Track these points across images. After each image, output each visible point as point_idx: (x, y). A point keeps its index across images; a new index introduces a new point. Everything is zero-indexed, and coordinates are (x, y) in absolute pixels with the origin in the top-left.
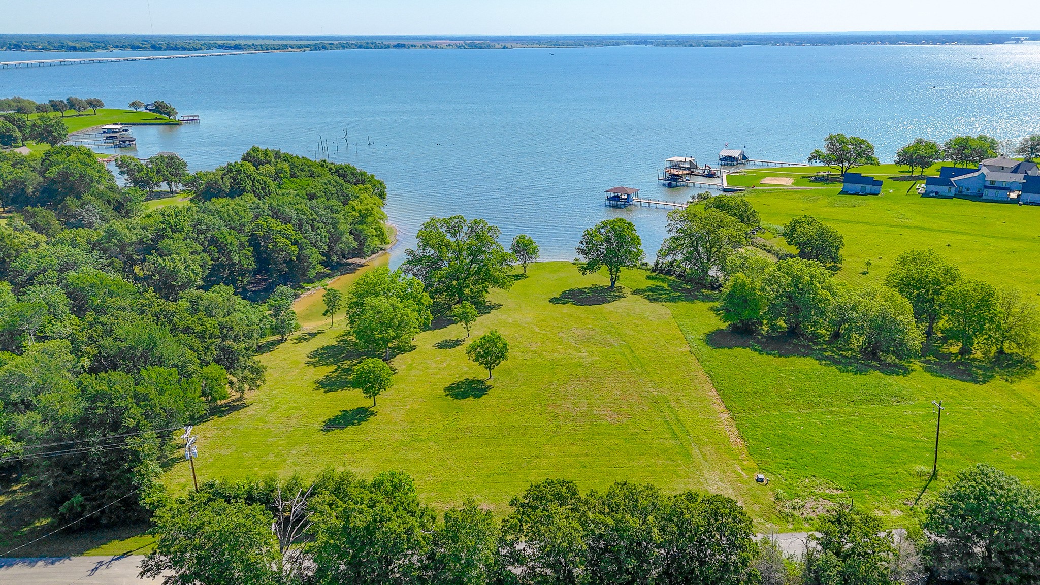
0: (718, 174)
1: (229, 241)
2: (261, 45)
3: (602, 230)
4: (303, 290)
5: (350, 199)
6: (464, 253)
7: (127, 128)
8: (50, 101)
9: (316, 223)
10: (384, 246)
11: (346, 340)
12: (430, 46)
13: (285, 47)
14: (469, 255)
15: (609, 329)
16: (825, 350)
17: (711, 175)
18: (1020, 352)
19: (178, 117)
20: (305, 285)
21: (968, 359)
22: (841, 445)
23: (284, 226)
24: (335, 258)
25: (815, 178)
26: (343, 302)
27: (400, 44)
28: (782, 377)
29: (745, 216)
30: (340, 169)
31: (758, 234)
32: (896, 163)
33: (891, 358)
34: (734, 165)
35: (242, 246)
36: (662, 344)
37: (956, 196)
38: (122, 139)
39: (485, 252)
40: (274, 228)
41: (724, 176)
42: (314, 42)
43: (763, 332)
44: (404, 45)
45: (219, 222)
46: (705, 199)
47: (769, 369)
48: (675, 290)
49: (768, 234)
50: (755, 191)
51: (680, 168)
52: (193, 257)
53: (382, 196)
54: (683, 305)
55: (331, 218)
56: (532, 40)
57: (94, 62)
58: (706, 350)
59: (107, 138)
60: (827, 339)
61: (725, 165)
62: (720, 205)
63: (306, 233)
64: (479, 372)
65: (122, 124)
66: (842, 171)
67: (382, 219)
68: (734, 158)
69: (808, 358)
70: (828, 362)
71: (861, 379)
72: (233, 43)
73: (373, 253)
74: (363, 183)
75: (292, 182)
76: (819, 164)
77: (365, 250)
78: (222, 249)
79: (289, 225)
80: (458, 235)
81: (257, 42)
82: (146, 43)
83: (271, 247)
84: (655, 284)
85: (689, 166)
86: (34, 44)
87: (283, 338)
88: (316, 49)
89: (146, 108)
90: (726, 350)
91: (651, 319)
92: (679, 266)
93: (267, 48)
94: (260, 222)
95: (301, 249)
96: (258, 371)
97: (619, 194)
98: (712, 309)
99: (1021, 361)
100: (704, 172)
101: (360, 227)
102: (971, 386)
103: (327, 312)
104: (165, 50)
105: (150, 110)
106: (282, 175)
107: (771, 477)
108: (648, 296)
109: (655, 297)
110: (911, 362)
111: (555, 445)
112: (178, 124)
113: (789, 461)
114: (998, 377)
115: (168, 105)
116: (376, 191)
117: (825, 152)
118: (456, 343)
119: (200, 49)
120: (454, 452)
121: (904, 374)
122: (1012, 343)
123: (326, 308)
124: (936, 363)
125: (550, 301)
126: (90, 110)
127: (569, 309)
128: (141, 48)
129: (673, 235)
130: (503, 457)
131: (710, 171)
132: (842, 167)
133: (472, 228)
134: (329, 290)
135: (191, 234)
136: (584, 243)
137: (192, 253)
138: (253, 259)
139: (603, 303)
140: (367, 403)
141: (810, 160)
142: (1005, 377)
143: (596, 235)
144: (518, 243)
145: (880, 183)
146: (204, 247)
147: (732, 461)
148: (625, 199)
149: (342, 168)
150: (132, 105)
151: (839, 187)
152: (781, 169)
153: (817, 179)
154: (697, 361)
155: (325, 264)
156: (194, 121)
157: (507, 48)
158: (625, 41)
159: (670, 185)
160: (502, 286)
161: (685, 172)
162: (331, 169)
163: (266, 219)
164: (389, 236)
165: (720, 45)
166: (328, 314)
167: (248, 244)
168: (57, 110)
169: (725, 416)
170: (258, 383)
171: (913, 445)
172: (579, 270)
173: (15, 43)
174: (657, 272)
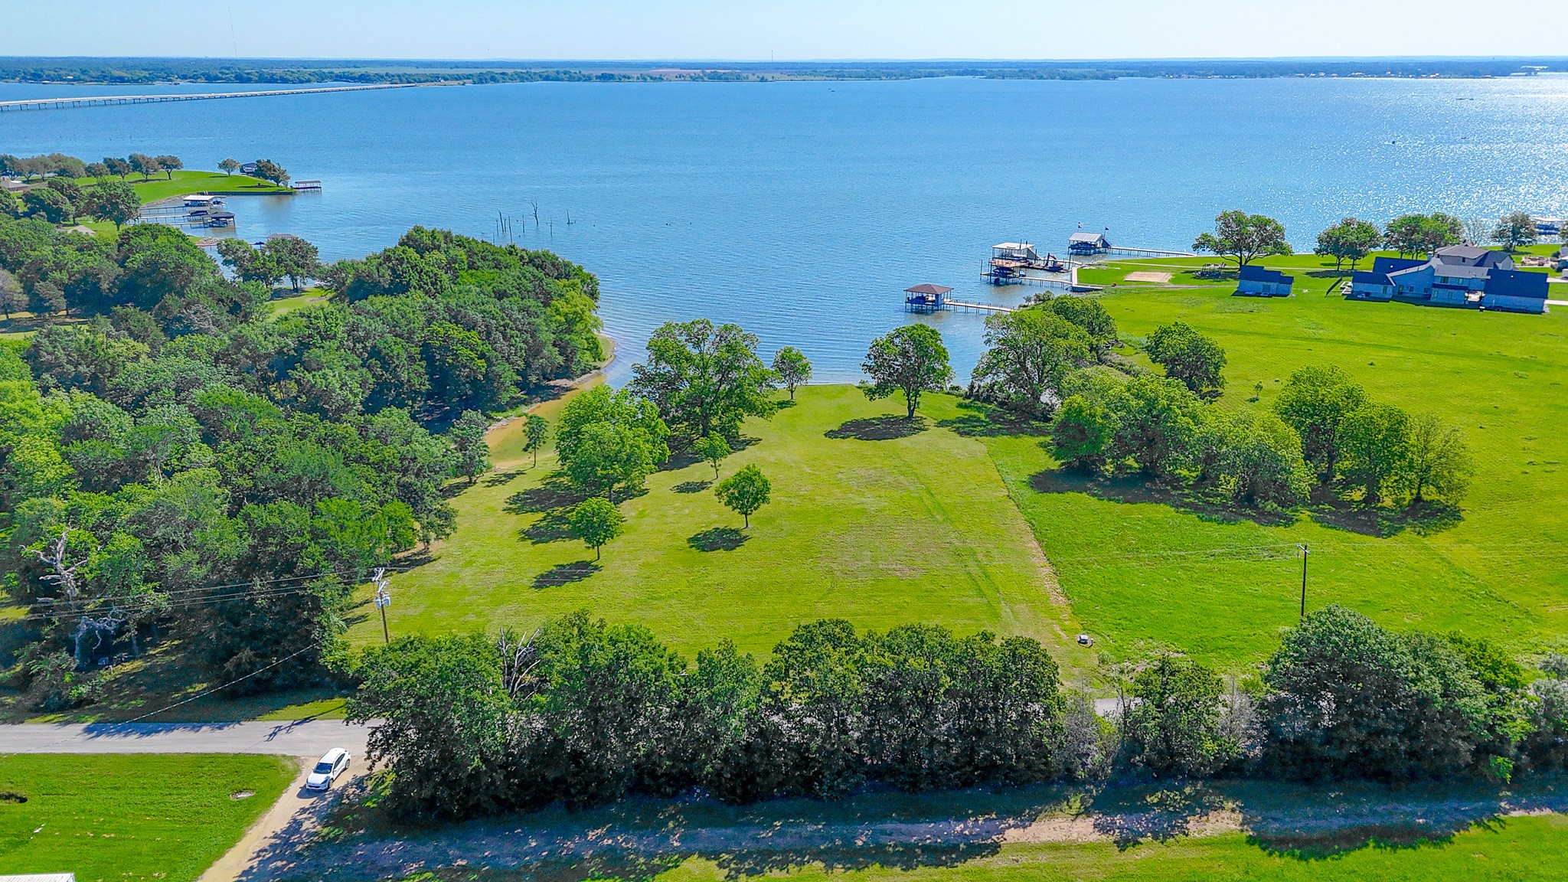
0: (1066, 267)
1: (395, 352)
2: (399, 76)
3: (896, 341)
4: (491, 421)
5: (552, 299)
6: (710, 370)
7: (219, 200)
8: (105, 160)
9: (508, 330)
10: (598, 364)
11: (555, 483)
12: (651, 78)
13: (436, 78)
14: (718, 372)
15: (903, 469)
16: (1187, 496)
17: (1056, 269)
18: (1442, 498)
19: (291, 183)
20: (493, 414)
21: (1374, 508)
22: (1190, 604)
23: (468, 334)
24: (533, 379)
25: (1202, 273)
26: (551, 433)
27: (608, 74)
28: (1126, 527)
29: (1097, 324)
30: (536, 258)
31: (1115, 349)
32: (1317, 253)
33: (1271, 506)
34: (1090, 255)
35: (411, 358)
36: (971, 486)
37: (1394, 298)
38: (215, 216)
39: (738, 368)
40: (455, 336)
41: (1075, 270)
42: (478, 71)
43: (1107, 473)
44: (613, 75)
45: (380, 327)
46: (1044, 301)
47: (1108, 517)
48: (995, 422)
49: (1128, 350)
50: (1116, 290)
51: (1013, 258)
52: (349, 373)
53: (593, 295)
54: (1003, 440)
55: (529, 323)
56: (804, 68)
57: (154, 101)
58: (1029, 493)
59: (193, 214)
60: (1191, 483)
61: (1077, 254)
62: (1062, 310)
63: (496, 343)
64: (734, 520)
65: (210, 194)
66: (1241, 263)
67: (596, 327)
68: (1091, 245)
69: (1162, 505)
70: (1188, 510)
71: (1227, 529)
72: (358, 71)
73: (584, 372)
74: (567, 276)
75: (472, 275)
76: (1209, 254)
77: (574, 367)
78: (386, 362)
79: (473, 333)
80: (702, 345)
81: (392, 71)
82: (227, 72)
83: (450, 361)
84: (969, 413)
85: (1025, 256)
86: (62, 72)
87: (471, 479)
88: (481, 81)
89: (242, 171)
90: (1055, 495)
91: (959, 456)
92: (1001, 390)
93: (409, 80)
94: (435, 328)
95: (490, 364)
96: (447, 516)
97: (925, 295)
98: (1042, 445)
99: (1441, 511)
100: (1047, 264)
101: (568, 337)
102: (1370, 540)
103: (528, 446)
104: (256, 82)
105: (248, 173)
106: (457, 266)
107: (1098, 639)
108: (958, 428)
109: (966, 430)
110: (1297, 511)
111: (829, 603)
112: (291, 194)
113: (1122, 622)
114: (1408, 529)
115: (277, 166)
116: (585, 288)
117: (1217, 237)
118: (702, 486)
119: (308, 81)
120: (702, 611)
121: (1286, 525)
122: (1431, 487)
123: (527, 441)
124: (1330, 513)
125: (826, 435)
126: (162, 173)
127: (851, 444)
128: (222, 79)
129: (994, 347)
130: (764, 616)
131: (1055, 262)
132: (1241, 258)
133: (721, 337)
134: (531, 417)
135: (345, 343)
136: (872, 357)
137: (347, 368)
138: (427, 377)
139: (897, 437)
140: (589, 555)
141: (1196, 247)
142: (1417, 529)
143: (888, 346)
144: (783, 358)
145: (1289, 280)
146: (362, 360)
147: (1050, 621)
148: (933, 301)
149: (539, 257)
150: (224, 165)
151: (1234, 285)
152: (1157, 261)
153: (1204, 275)
154: (1016, 508)
155: (521, 386)
156: (313, 189)
157: (766, 81)
158: (943, 70)
159: (997, 283)
160: (761, 413)
161: (1018, 264)
162: (522, 258)
163: (441, 324)
164: (605, 352)
165: (1085, 77)
166: (530, 449)
167: (419, 357)
168: (116, 173)
169: (1048, 570)
170: (448, 531)
171: (1280, 604)
172: (866, 394)
173: (33, 71)
174: (972, 398)
